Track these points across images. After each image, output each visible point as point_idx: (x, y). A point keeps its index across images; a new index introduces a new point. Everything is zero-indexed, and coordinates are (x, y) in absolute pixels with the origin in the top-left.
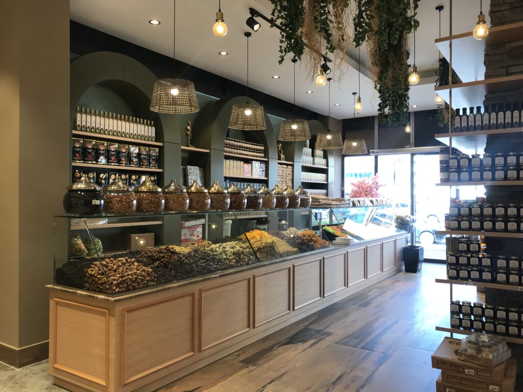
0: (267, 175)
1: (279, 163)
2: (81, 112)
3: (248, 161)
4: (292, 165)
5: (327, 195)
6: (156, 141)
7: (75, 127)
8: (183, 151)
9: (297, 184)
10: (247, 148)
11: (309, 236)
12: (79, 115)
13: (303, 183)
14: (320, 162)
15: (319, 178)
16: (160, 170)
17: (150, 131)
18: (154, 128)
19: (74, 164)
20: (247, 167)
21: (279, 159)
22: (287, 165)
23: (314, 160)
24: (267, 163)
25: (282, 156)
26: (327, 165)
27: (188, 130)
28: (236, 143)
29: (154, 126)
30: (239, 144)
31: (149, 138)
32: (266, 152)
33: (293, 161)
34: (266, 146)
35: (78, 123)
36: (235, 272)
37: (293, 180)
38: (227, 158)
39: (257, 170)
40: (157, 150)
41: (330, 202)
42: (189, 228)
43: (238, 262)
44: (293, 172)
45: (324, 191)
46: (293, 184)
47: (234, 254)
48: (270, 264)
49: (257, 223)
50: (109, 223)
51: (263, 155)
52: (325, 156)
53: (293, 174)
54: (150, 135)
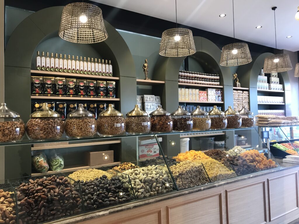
1: (234, 89)
2: (41, 56)
3: (204, 89)
4: (248, 91)
6: (113, 76)
10: (203, 78)
13: (259, 105)
14: (276, 87)
15: (277, 100)
16: (118, 99)
18: (111, 66)
19: (33, 97)
23: (269, 86)
24: (222, 90)
25: (238, 83)
26: (284, 89)
27: (145, 67)
32: (221, 81)
33: (249, 88)
35: (38, 64)
38: (181, 87)
39: (212, 96)
40: (114, 83)
42: (146, 145)
44: (249, 96)
45: (282, 111)
52: (281, 82)
54: (107, 71)
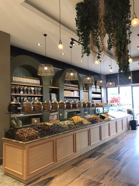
0: (79, 95)
1: (84, 91)
2: (14, 76)
3: (72, 91)
4: (88, 92)
5: (101, 102)
6: (40, 85)
7: (12, 81)
8: (50, 88)
9: (91, 98)
10: (72, 86)
11: (95, 118)
12: (13, 77)
13: (92, 98)
14: (98, 90)
15: (98, 96)
16: (42, 95)
17: (38, 82)
18: (39, 81)
19: (12, 94)
20: (72, 93)
21: (84, 90)
22: (87, 92)
23: (96, 89)
24: (79, 91)
25: (85, 89)
26: (101, 91)
27: (51, 81)
28: (68, 85)
29: (39, 80)
30: (69, 85)
31: (38, 84)
32: (79, 87)
33: (89, 90)
34: (79, 85)
35: (13, 80)
36: (68, 132)
37: (89, 97)
38: (65, 90)
39: (75, 94)
40: (41, 88)
41: (102, 105)
42: (52, 115)
43: (69, 128)
44: (89, 94)
45: (100, 101)
46: (89, 98)
47: (68, 125)
48: (81, 129)
49: (76, 113)
50: (24, 114)
51: (78, 88)
52: (100, 88)
53: (89, 95)
54: (38, 83)
